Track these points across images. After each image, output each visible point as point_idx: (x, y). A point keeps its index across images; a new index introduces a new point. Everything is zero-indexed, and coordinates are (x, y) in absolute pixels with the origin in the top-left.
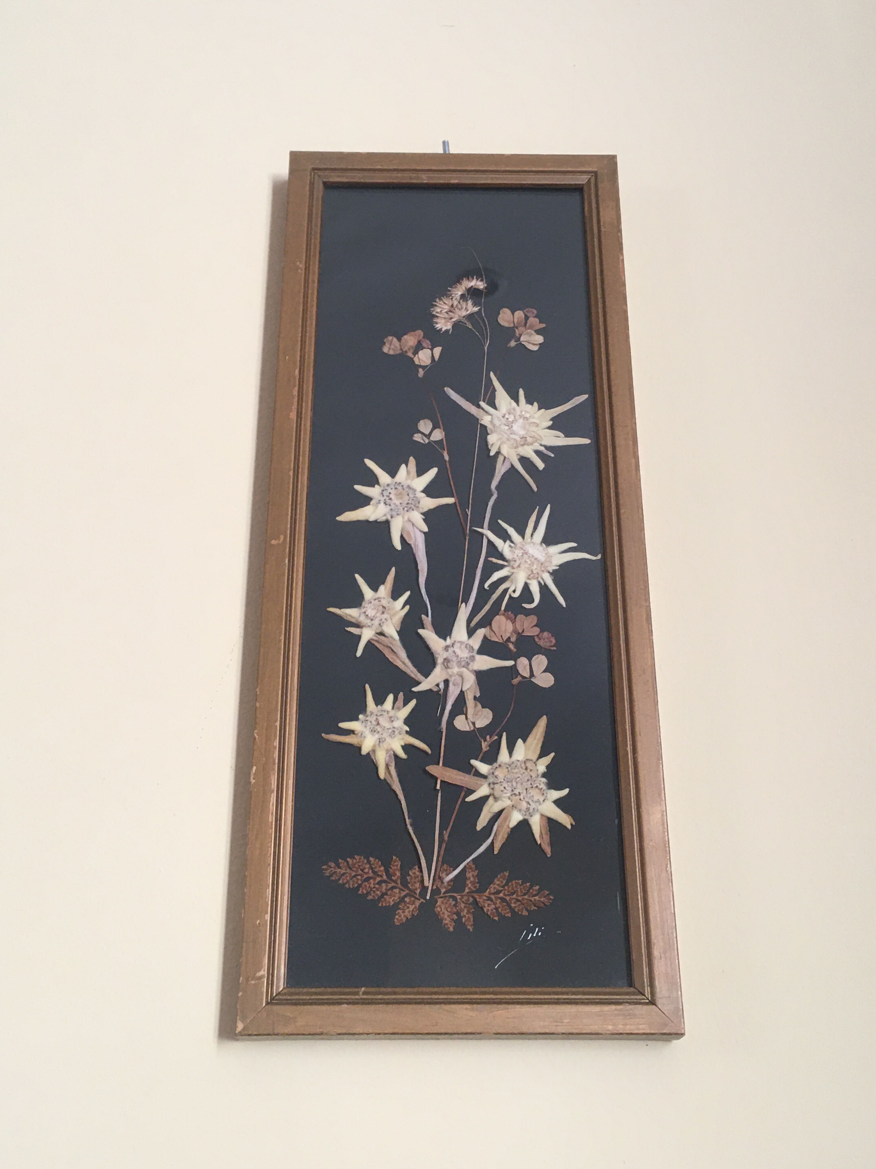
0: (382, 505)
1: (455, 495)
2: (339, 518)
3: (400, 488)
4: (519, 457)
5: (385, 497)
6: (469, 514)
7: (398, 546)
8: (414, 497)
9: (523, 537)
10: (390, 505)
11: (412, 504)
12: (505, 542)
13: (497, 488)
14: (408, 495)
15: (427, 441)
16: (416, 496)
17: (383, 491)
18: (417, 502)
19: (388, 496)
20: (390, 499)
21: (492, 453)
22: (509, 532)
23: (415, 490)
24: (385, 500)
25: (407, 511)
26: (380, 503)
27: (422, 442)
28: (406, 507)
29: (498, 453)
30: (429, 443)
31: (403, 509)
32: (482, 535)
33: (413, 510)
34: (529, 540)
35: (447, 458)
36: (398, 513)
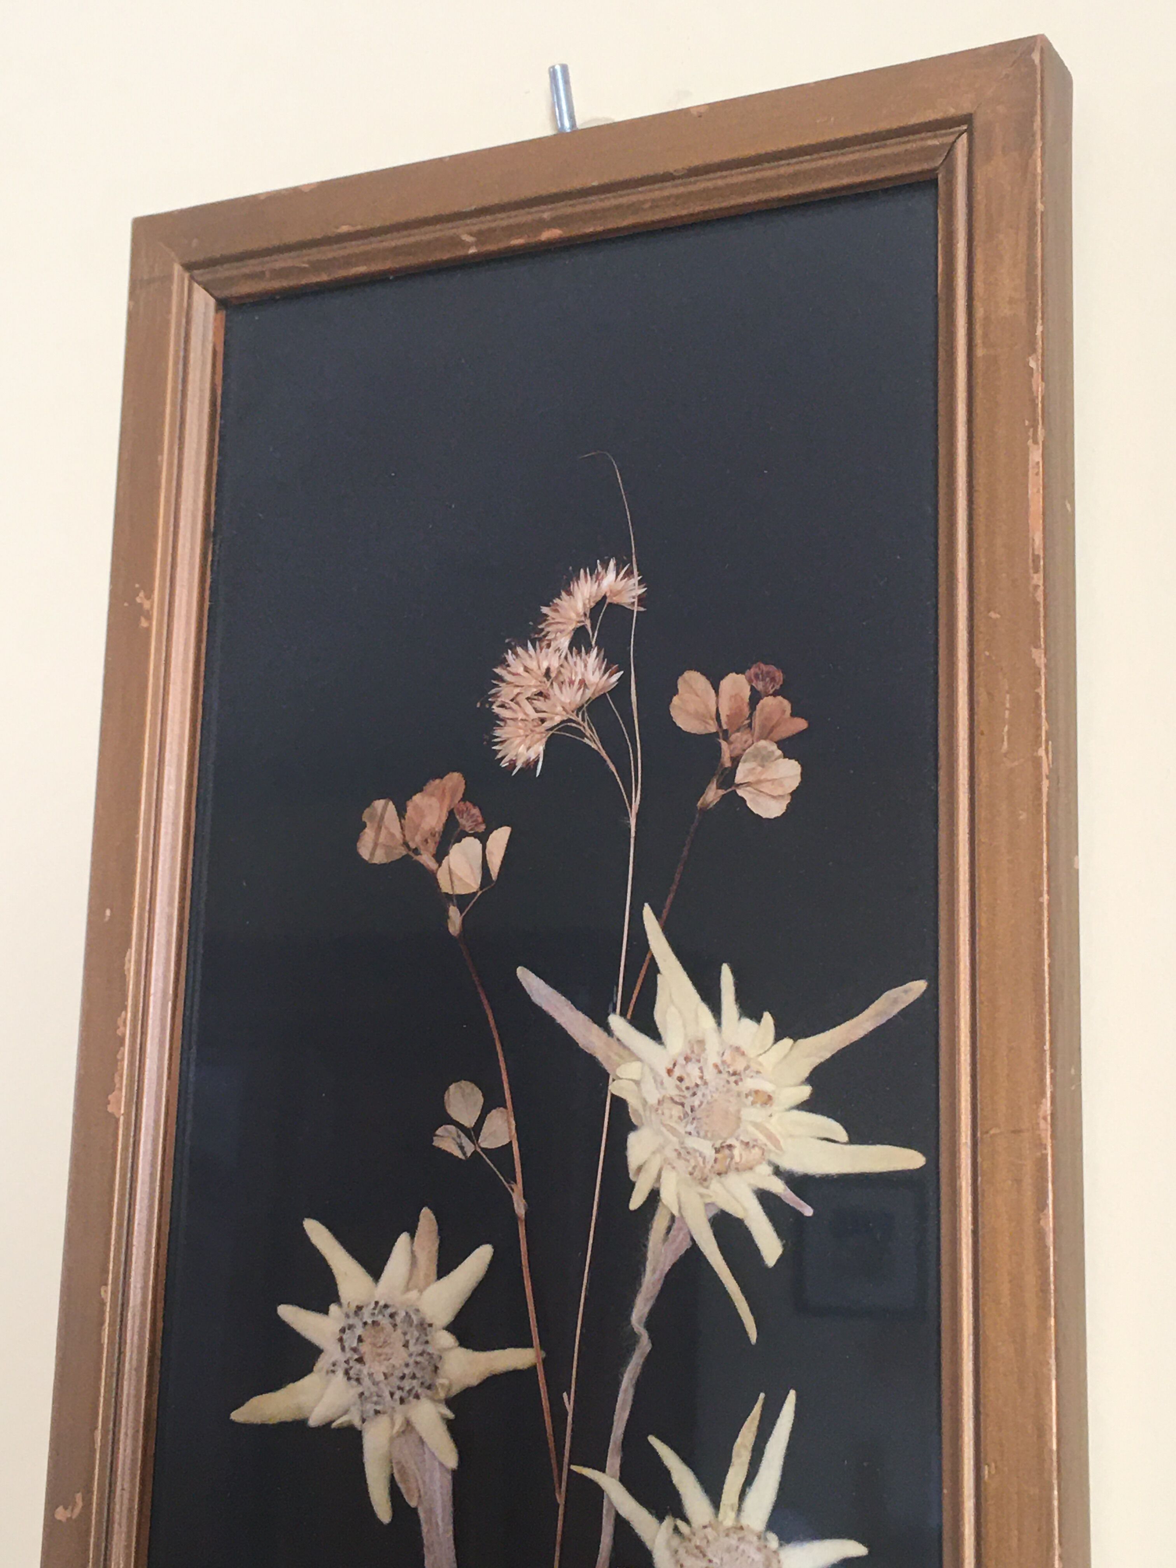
0: (340, 1374)
1: (536, 1341)
2: (238, 1416)
3: (385, 1321)
4: (713, 1212)
5: (349, 1354)
6: (570, 1407)
7: (383, 1511)
8: (421, 1354)
9: (716, 1500)
10: (358, 1380)
11: (414, 1377)
12: (661, 1518)
13: (649, 1325)
14: (406, 1345)
15: (470, 1148)
16: (430, 1349)
17: (343, 1331)
18: (430, 1368)
19: (355, 1350)
20: (360, 1360)
21: (636, 1202)
22: (676, 1479)
23: (424, 1326)
24: (347, 1362)
25: (402, 1401)
26: (333, 1372)
27: (458, 1153)
28: (400, 1388)
29: (654, 1196)
30: (475, 1153)
31: (392, 1394)
32: (598, 1492)
33: (417, 1397)
34: (732, 1515)
35: (520, 1207)
36: (378, 1408)
